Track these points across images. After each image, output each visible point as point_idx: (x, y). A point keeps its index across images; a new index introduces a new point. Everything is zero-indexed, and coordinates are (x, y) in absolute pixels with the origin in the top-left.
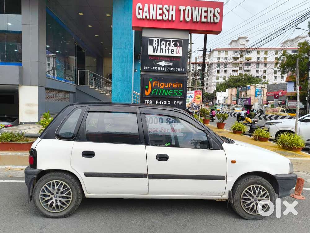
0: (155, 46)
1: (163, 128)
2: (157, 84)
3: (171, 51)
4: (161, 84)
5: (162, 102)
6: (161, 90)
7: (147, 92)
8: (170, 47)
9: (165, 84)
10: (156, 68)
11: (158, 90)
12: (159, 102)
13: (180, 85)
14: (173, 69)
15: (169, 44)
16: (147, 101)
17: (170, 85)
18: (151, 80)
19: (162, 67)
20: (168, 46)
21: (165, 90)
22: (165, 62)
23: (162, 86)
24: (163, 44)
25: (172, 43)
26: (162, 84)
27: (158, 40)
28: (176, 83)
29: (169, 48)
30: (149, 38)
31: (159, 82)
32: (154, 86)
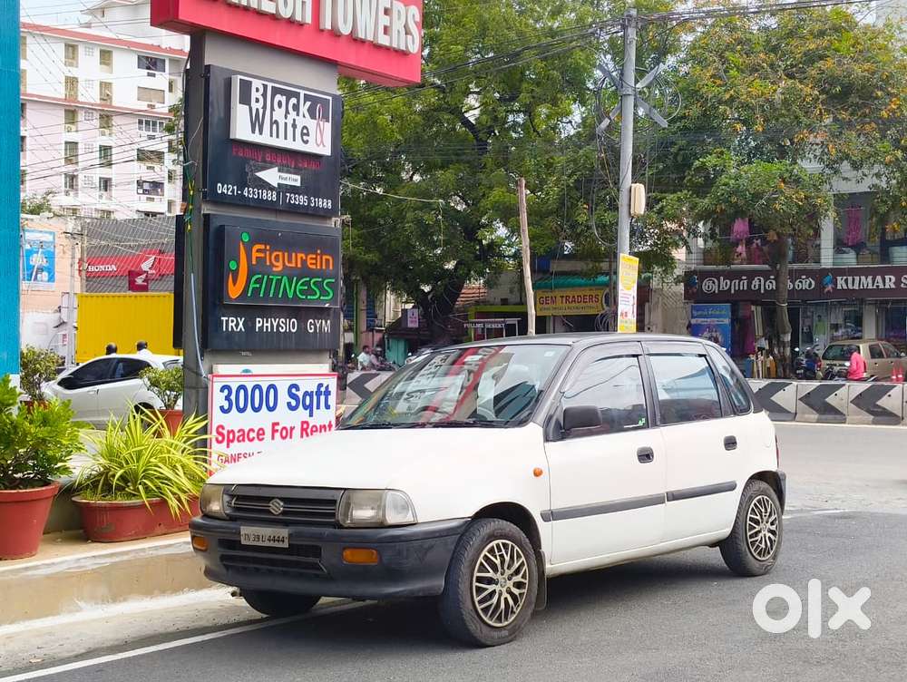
0: (257, 110)
1: (277, 424)
2: (262, 255)
3: (302, 134)
4: (275, 254)
5: (275, 324)
6: (275, 278)
7: (234, 284)
8: (297, 118)
9: (286, 254)
10: (253, 192)
11: (266, 277)
12: (265, 325)
13: (327, 260)
14: (301, 200)
15: (296, 108)
16: (227, 321)
17: (302, 258)
18: (246, 238)
19: (271, 188)
20: (293, 114)
21: (288, 279)
22: (279, 171)
23: (279, 262)
24: (280, 104)
25: (305, 103)
26: (278, 255)
27: (265, 87)
28: (317, 254)
29: (294, 120)
30: (240, 77)
31: (268, 247)
32: (254, 262)
